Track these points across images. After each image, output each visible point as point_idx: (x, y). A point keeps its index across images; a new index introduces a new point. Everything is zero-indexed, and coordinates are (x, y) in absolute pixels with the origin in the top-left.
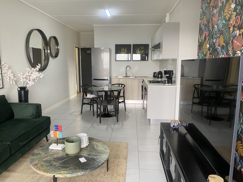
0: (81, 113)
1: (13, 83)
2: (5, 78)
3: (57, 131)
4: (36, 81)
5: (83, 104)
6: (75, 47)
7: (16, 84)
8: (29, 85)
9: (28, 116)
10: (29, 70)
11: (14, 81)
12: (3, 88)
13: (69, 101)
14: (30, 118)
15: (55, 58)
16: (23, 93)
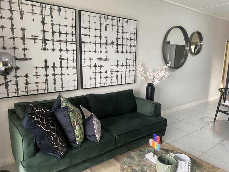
0: (215, 121)
1: (143, 79)
2: (138, 74)
3: (155, 141)
4: (164, 79)
5: (218, 111)
6: (227, 41)
7: (146, 80)
8: (156, 83)
9: (147, 113)
10: (159, 68)
11: (144, 78)
12: (134, 83)
13: (207, 103)
14: (148, 115)
15: (195, 55)
16: (150, 90)
